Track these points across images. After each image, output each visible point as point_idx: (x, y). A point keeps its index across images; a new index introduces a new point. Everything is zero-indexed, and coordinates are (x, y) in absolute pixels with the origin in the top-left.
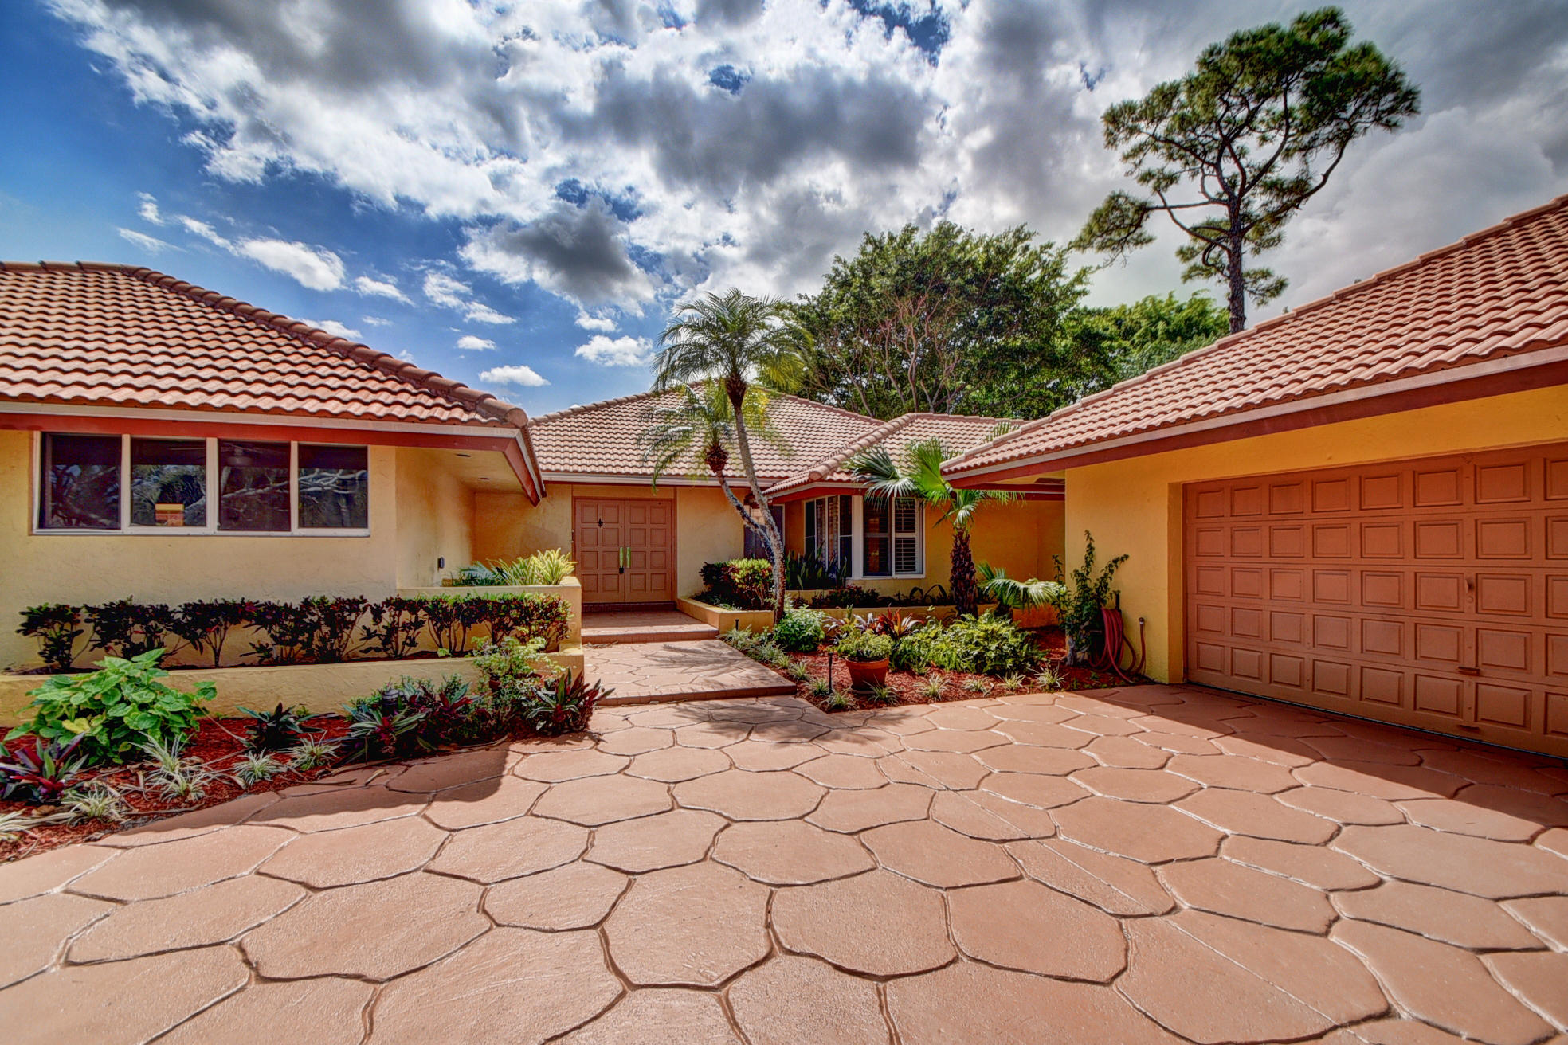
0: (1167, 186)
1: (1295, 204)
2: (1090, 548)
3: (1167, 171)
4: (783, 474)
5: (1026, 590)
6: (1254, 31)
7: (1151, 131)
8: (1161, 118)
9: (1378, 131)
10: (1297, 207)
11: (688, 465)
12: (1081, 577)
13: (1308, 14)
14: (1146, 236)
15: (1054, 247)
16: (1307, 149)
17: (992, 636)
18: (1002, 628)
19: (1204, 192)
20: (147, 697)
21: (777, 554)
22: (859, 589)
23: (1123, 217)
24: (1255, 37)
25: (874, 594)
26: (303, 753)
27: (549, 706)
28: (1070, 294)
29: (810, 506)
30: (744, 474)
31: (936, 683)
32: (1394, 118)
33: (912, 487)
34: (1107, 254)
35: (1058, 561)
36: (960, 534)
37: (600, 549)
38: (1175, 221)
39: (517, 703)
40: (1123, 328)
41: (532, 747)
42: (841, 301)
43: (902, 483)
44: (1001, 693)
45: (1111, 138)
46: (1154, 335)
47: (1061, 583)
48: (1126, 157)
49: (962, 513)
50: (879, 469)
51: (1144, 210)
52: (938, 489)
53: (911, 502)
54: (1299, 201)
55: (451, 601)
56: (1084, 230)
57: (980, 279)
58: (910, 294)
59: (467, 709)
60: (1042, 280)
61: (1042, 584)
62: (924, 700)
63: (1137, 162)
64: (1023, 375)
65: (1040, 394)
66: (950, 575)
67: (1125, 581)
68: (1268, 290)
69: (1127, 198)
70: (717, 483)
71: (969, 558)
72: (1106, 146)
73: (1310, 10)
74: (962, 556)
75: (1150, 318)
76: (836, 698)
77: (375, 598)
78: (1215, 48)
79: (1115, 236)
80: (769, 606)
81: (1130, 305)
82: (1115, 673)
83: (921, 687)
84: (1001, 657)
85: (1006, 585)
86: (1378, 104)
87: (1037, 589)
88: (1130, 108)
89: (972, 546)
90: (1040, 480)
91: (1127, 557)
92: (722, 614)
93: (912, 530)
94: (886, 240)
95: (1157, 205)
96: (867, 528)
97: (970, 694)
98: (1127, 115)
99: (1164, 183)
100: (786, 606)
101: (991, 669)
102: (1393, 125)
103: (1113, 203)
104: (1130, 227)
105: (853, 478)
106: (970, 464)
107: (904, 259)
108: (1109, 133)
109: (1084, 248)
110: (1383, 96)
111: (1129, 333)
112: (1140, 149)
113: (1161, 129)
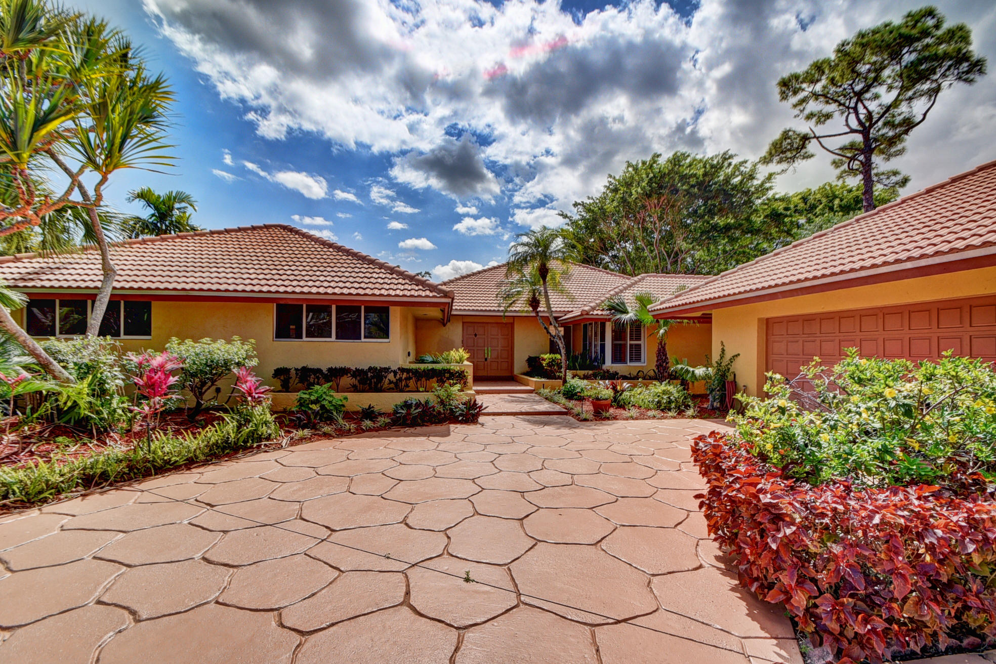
0: (825, 120)
1: (906, 132)
2: (723, 350)
3: (824, 112)
4: (570, 309)
5: (693, 371)
6: (872, 28)
7: (810, 90)
8: (818, 81)
9: (959, 85)
10: (907, 134)
11: (521, 306)
12: (718, 364)
13: (914, 12)
14: (809, 153)
15: (749, 163)
16: (910, 99)
17: (664, 392)
18: (673, 388)
19: (847, 125)
20: (331, 399)
21: (563, 351)
22: (608, 371)
23: (791, 144)
24: (873, 32)
25: (617, 373)
26: (382, 420)
27: (463, 411)
28: (762, 189)
29: (585, 326)
30: (546, 309)
31: (633, 412)
32: (971, 76)
33: (635, 317)
34: (784, 166)
35: (709, 357)
36: (661, 342)
37: (475, 348)
38: (823, 147)
39: (451, 409)
40: (808, 204)
41: (458, 426)
42: (613, 201)
43: (631, 315)
44: (666, 418)
45: (784, 95)
46: (831, 209)
47: (710, 368)
48: (795, 106)
49: (662, 331)
50: (618, 308)
51: (805, 138)
52: (648, 319)
53: (637, 325)
54: (909, 130)
55: (422, 368)
56: (767, 152)
57: (700, 184)
58: (655, 196)
59: (434, 410)
60: (741, 182)
61: (701, 369)
62: (627, 419)
63: (802, 108)
64: (733, 240)
65: (744, 252)
66: (655, 364)
67: (736, 366)
68: (896, 184)
69: (794, 132)
70: (534, 314)
71: (665, 355)
72: (781, 100)
73: (915, 8)
74: (662, 353)
75: (827, 197)
76: (584, 416)
77: (394, 368)
78: (845, 41)
79: (789, 154)
80: (560, 378)
81: (814, 188)
83: (625, 413)
84: (669, 402)
85: (683, 369)
86: (958, 68)
88: (796, 77)
89: (667, 349)
90: (703, 314)
91: (739, 355)
92: (536, 381)
93: (640, 340)
94: (640, 165)
95: (812, 135)
96: (614, 339)
97: (649, 418)
98: (794, 81)
99: (823, 119)
100: (568, 378)
101: (663, 407)
102: (970, 81)
103: (786, 135)
104: (797, 148)
105: (604, 313)
106: (661, 307)
107: (651, 175)
108: (783, 93)
109: (768, 163)
110: (961, 64)
111: (813, 207)
112: (804, 101)
113: (818, 87)
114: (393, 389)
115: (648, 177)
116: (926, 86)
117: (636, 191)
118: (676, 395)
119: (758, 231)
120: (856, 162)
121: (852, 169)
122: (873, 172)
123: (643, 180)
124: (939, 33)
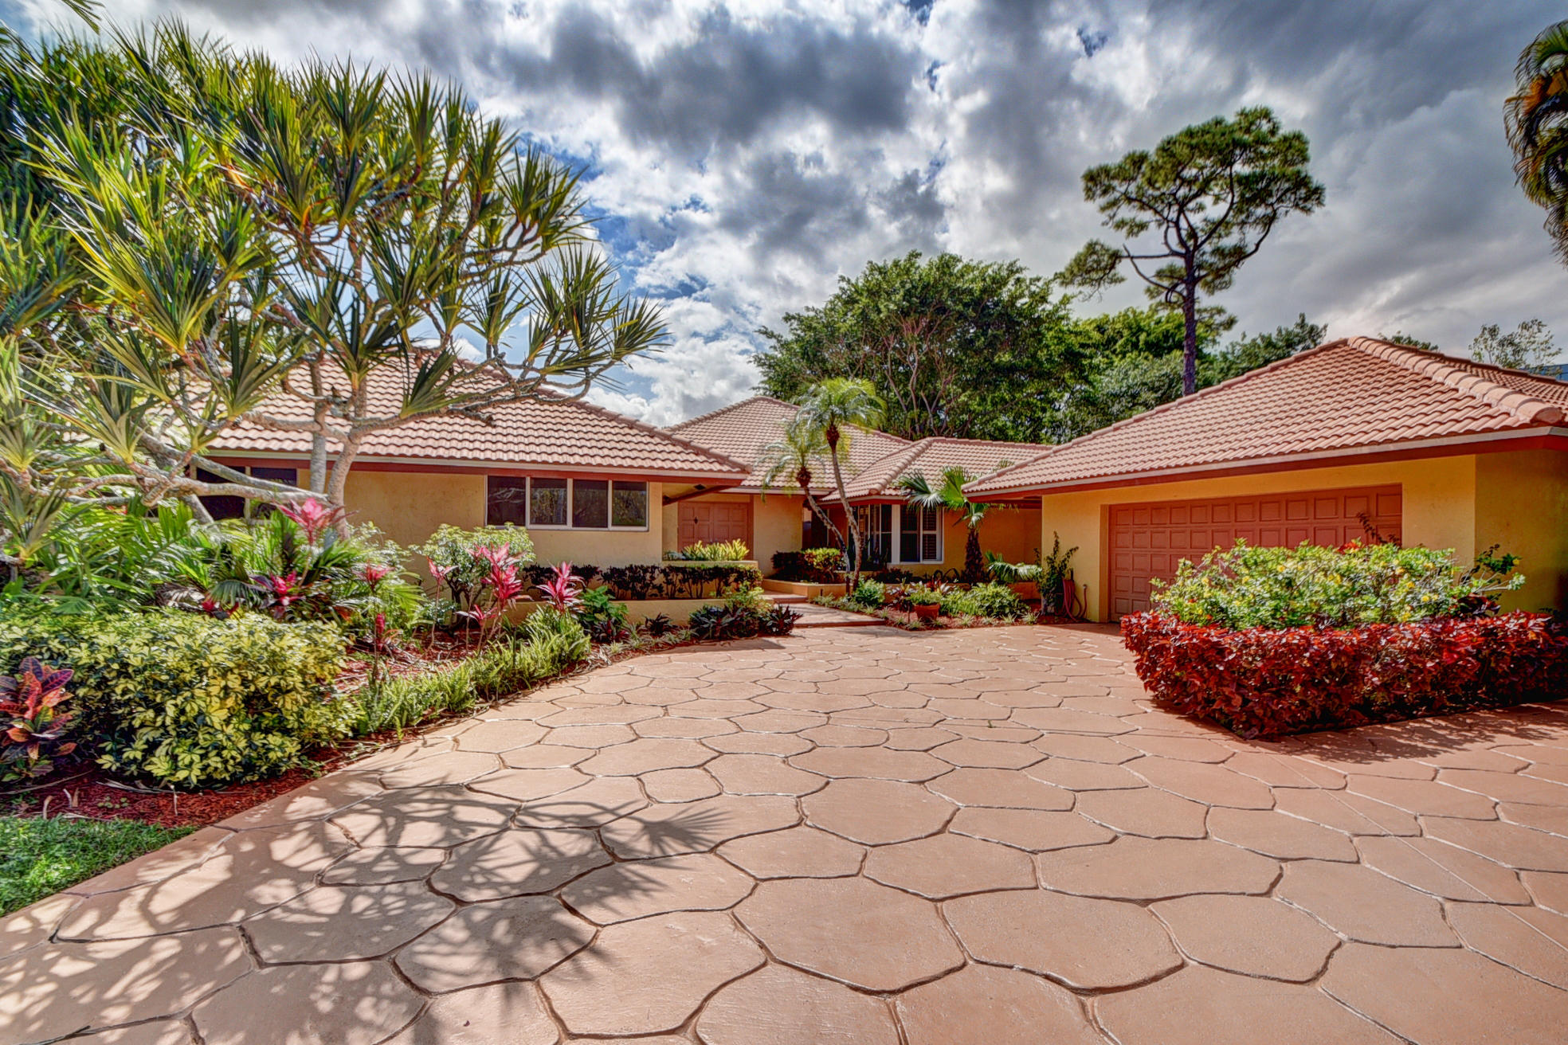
0: (1138, 232)
1: (1236, 264)
2: (1057, 543)
3: (1138, 220)
5: (1016, 570)
7: (1123, 190)
8: (1134, 179)
9: (1296, 214)
10: (1236, 266)
12: (1051, 561)
13: (1247, 110)
14: (1119, 276)
15: (1042, 280)
16: (1242, 223)
17: (997, 595)
18: (1003, 590)
19: (1166, 243)
22: (899, 571)
23: (1098, 262)
24: (1203, 131)
25: (905, 574)
27: (775, 620)
28: (1055, 317)
31: (967, 619)
32: (1308, 205)
33: (939, 500)
34: (1086, 289)
35: (1038, 552)
36: (972, 533)
38: (1138, 271)
39: (759, 619)
40: (1105, 337)
43: (932, 498)
44: (1003, 625)
45: (1091, 194)
46: (1135, 346)
47: (1039, 565)
48: (1103, 209)
49: (974, 519)
50: (918, 486)
51: (1116, 257)
52: (958, 502)
53: (936, 510)
54: (1238, 261)
56: (1067, 269)
57: (976, 304)
58: (914, 315)
60: (1029, 305)
61: (1028, 567)
62: (961, 627)
63: (1111, 214)
66: (964, 561)
67: (1074, 563)
68: (1221, 324)
69: (1103, 245)
70: (803, 492)
71: (978, 550)
72: (1086, 199)
73: (1249, 106)
74: (973, 547)
75: (1130, 328)
76: (911, 624)
79: (1094, 275)
81: (1113, 314)
82: (1069, 618)
83: (956, 622)
84: (1002, 607)
85: (1003, 567)
86: (1295, 194)
87: (1024, 570)
88: (1105, 171)
89: (980, 541)
91: (1077, 549)
93: (934, 529)
94: (890, 267)
95: (1126, 254)
96: (904, 526)
97: (985, 625)
98: (1103, 176)
99: (1136, 230)
100: (861, 579)
101: (996, 612)
102: (1307, 210)
103: (1091, 248)
104: (1105, 269)
105: (899, 493)
106: (979, 488)
107: (908, 286)
108: (1088, 190)
109: (1067, 284)
110: (1299, 189)
111: (1112, 341)
112: (1114, 203)
113: (1133, 188)
114: (656, 595)
115: (903, 287)
116: (1261, 211)
117: (888, 307)
118: (1011, 598)
119: (1048, 375)
120: (1174, 294)
121: (1170, 302)
122: (1197, 306)
123: (895, 291)
124: (1275, 139)
